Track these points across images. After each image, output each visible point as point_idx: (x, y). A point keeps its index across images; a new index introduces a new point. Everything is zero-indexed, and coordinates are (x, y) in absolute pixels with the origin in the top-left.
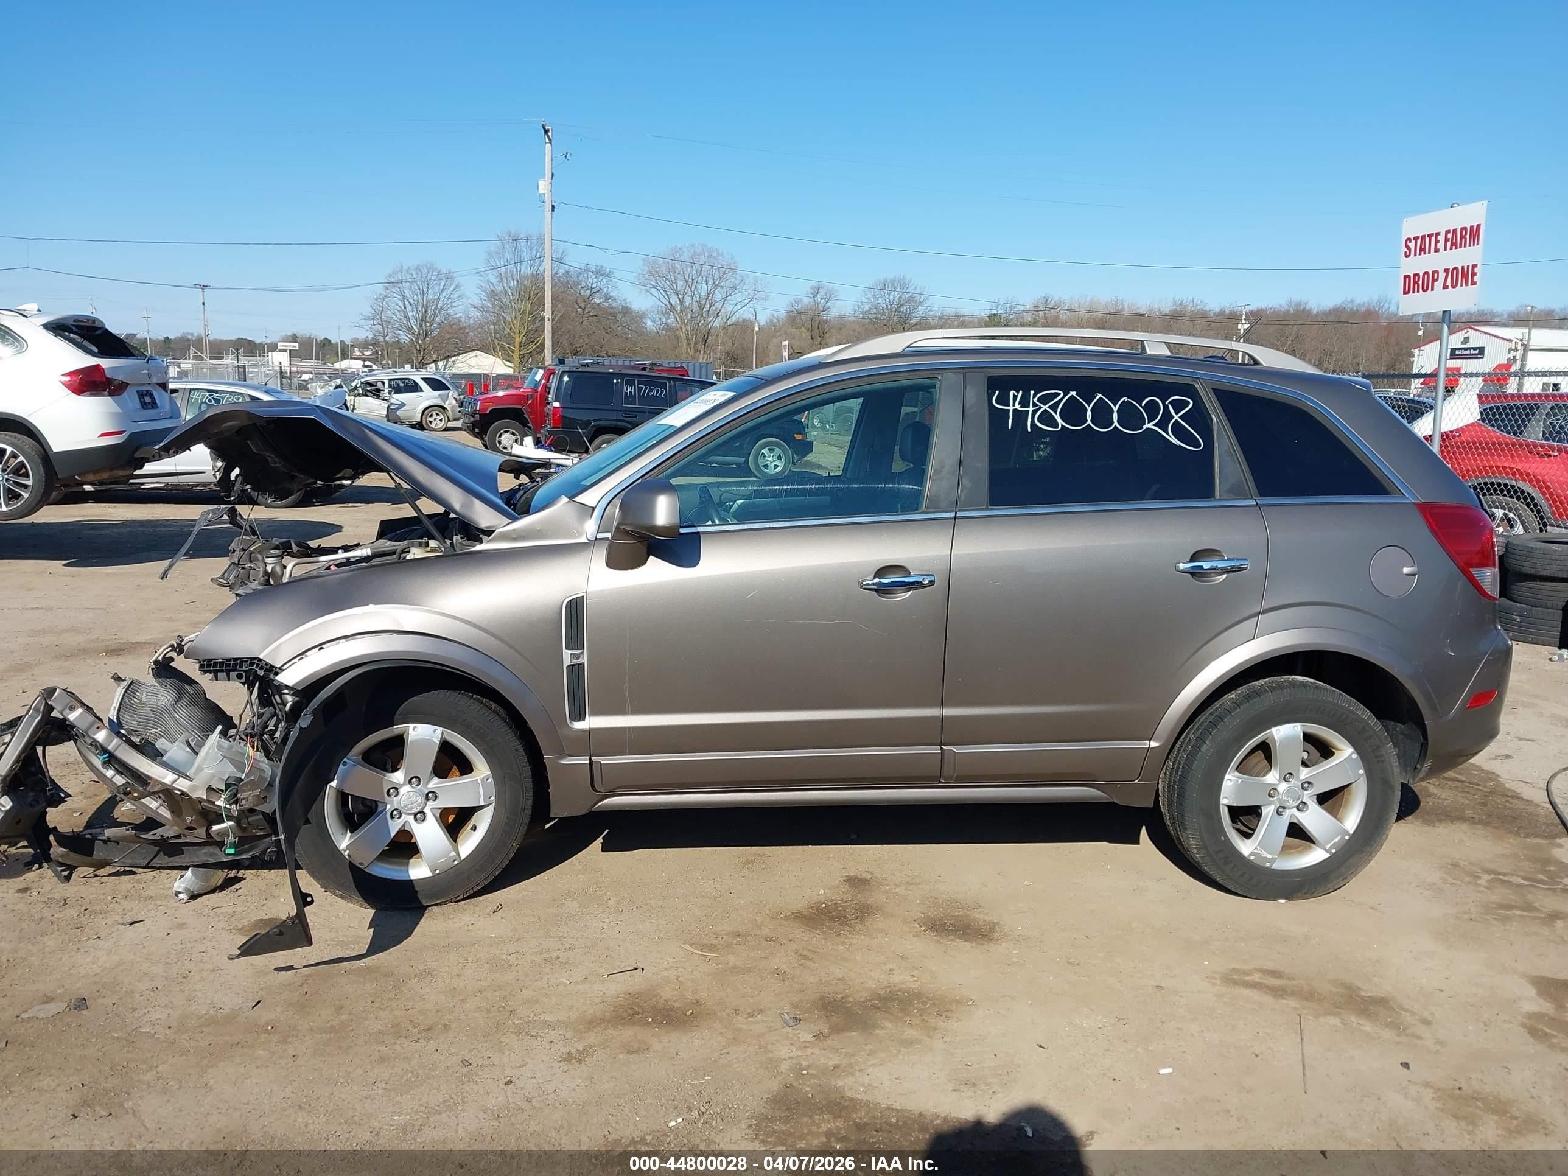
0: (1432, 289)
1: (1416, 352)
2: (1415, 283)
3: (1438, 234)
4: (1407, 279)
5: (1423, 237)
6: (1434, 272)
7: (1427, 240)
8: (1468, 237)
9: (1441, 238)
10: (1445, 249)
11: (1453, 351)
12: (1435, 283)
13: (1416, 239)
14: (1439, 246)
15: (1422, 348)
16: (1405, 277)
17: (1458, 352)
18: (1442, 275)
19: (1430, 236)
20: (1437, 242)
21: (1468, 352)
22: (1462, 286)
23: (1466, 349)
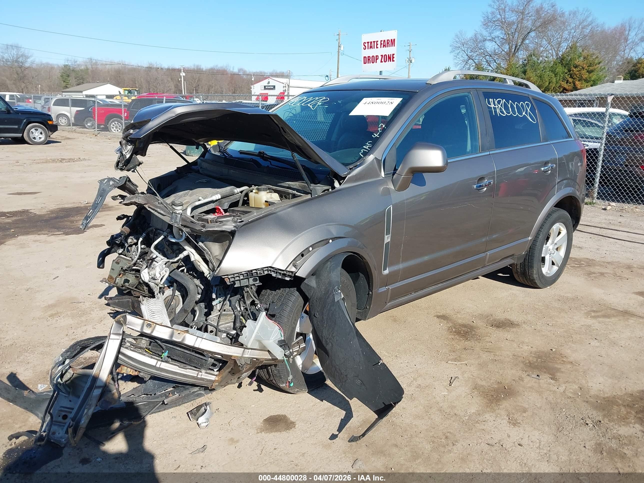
0: (376, 62)
1: (252, 86)
2: (368, 60)
3: (377, 41)
4: (365, 58)
5: (371, 42)
6: (376, 56)
7: (373, 43)
8: (390, 43)
9: (379, 43)
10: (381, 47)
11: (265, 86)
12: (377, 60)
13: (368, 43)
14: (378, 46)
15: (254, 85)
16: (364, 57)
17: (266, 87)
18: (380, 58)
19: (374, 42)
20: (377, 44)
21: (270, 87)
22: (388, 61)
23: (269, 86)
